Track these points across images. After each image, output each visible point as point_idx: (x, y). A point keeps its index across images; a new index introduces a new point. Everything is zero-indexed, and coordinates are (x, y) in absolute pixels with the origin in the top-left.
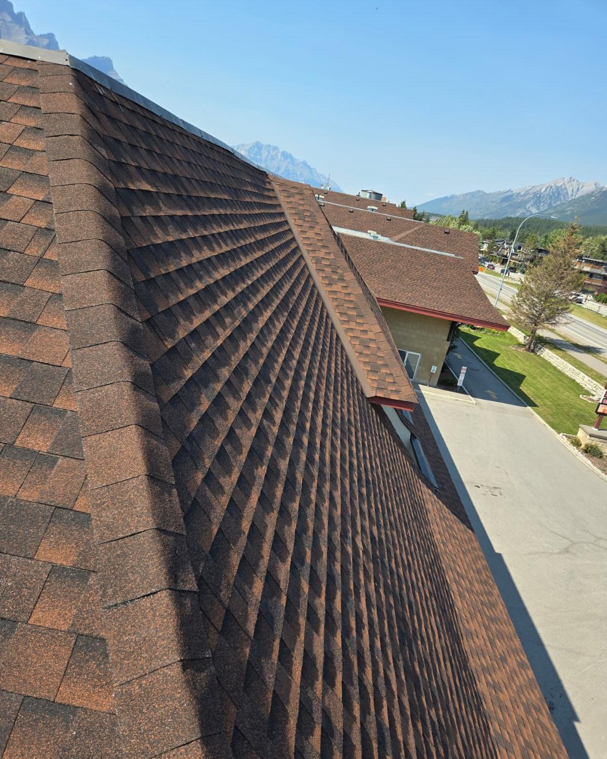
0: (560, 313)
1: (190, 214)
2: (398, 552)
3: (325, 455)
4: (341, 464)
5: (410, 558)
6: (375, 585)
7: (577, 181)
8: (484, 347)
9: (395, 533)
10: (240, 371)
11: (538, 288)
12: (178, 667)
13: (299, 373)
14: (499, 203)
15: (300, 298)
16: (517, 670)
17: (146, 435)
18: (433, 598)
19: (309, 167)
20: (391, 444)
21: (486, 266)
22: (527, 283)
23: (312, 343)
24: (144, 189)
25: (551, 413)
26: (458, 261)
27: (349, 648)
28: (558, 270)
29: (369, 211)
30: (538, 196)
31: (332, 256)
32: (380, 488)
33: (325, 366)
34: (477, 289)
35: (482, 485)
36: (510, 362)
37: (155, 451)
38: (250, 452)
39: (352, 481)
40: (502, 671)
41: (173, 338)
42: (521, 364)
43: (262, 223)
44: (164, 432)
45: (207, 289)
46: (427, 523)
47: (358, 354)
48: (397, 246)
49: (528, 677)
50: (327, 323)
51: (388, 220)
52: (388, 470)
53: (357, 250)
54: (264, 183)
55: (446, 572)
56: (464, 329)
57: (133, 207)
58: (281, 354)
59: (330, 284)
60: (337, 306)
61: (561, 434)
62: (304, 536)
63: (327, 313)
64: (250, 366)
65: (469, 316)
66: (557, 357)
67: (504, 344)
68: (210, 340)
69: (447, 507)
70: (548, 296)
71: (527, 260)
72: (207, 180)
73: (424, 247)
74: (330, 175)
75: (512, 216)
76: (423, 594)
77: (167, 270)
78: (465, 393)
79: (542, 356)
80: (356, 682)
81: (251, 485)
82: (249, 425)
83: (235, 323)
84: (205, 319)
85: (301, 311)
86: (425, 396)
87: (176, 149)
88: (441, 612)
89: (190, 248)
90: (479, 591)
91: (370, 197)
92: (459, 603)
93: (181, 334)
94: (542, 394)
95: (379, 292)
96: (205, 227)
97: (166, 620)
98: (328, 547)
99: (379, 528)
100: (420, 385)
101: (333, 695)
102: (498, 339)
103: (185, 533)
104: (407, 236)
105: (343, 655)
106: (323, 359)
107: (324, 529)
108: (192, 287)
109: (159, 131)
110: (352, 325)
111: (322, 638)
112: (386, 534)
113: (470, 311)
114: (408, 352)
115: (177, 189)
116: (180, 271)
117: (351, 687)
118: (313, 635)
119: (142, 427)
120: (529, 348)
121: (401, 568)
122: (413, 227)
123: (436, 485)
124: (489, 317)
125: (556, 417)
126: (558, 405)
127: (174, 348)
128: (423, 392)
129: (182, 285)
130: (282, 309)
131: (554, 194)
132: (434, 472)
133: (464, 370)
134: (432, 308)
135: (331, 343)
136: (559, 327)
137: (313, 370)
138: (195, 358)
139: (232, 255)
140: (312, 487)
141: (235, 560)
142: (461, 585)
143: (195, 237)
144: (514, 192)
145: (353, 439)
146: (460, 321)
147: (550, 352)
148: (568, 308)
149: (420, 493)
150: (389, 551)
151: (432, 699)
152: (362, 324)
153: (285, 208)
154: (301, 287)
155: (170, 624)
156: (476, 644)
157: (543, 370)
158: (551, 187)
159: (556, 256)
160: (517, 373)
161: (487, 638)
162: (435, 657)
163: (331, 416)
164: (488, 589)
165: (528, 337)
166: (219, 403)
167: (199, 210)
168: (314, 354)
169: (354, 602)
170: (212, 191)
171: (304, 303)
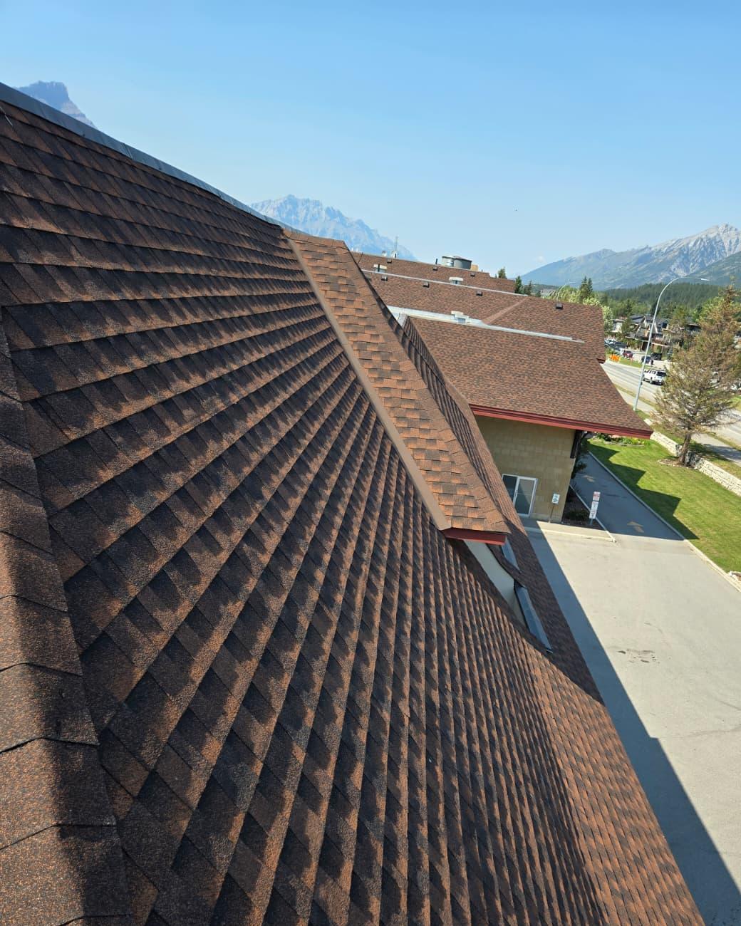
0: (721, 410)
1: (128, 268)
2: (474, 725)
3: (354, 596)
4: (382, 610)
5: (495, 733)
6: (427, 762)
7: (736, 230)
8: (623, 463)
9: (471, 702)
10: (207, 479)
11: (689, 378)
12: (53, 834)
13: (317, 491)
14: (635, 265)
15: (328, 394)
16: (659, 874)
17: (16, 546)
18: (530, 785)
19: (367, 229)
20: (477, 591)
21: (621, 353)
22: (674, 372)
23: (345, 454)
24: (40, 228)
25: (716, 545)
26: (577, 346)
27: (371, 833)
28: (714, 351)
29: (452, 284)
30: (685, 252)
31: (381, 340)
32: (450, 644)
33: (367, 485)
34: (605, 384)
35: (628, 650)
36: (659, 481)
37: (33, 567)
38: (214, 582)
39: (400, 633)
40: (636, 876)
41: (82, 427)
42: (673, 483)
43: (266, 292)
44: (52, 545)
45: (152, 369)
46: (532, 693)
47: (424, 472)
48: (492, 331)
49: (674, 882)
50: (375, 431)
51: (478, 295)
52: (468, 624)
53: (438, 340)
54: (276, 240)
55: (557, 754)
56: (595, 441)
57: (18, 251)
58: (286, 464)
59: (381, 378)
60: (392, 408)
61: (730, 573)
62: (305, 692)
63: (377, 418)
64: (226, 474)
65: (597, 421)
66: (721, 470)
67: (651, 458)
68: (152, 435)
69: (564, 674)
70: (704, 388)
71: (676, 341)
72: (165, 227)
73: (529, 330)
74: (397, 238)
75: (653, 282)
76: (513, 778)
77: (77, 338)
78: (602, 529)
79: (700, 470)
80: (378, 873)
81: (212, 624)
82: (215, 548)
83: (202, 417)
84: (144, 407)
85: (328, 411)
86: (546, 536)
87: (109, 182)
88: (542, 802)
89: (125, 314)
90: (607, 778)
91: (453, 264)
92: (574, 793)
93: (97, 423)
94: (703, 522)
95: (472, 396)
96: (157, 289)
97: (37, 777)
98: (347, 710)
99: (442, 692)
100: (539, 523)
101: (335, 887)
102: (641, 451)
103: (80, 673)
104: (505, 315)
105: (359, 839)
106: (363, 477)
107: (342, 687)
108: (123, 364)
109: (78, 155)
110: (414, 433)
111: (323, 817)
112: (455, 702)
113: (598, 415)
114: (519, 478)
115: (106, 234)
116: (102, 342)
117: (368, 879)
118: (306, 814)
119: (11, 535)
120: (684, 461)
121: (478, 744)
122: (513, 304)
123: (548, 645)
124: (624, 421)
125: (722, 550)
126: (725, 534)
127: (82, 441)
128: (543, 531)
129: (104, 360)
130: (292, 407)
131: (706, 249)
132: (546, 629)
133: (597, 496)
134: (547, 414)
135: (381, 457)
136: (721, 429)
137: (343, 489)
138: (121, 456)
139: (206, 329)
140: (326, 634)
141: (173, 713)
142: (579, 770)
143: (135, 300)
144: (653, 249)
145: (409, 581)
146: (586, 430)
147: (711, 464)
148: (731, 402)
149: (524, 656)
150: (457, 722)
151: (513, 905)
152: (427, 431)
153: (311, 276)
154: (330, 382)
155: (43, 781)
156: (599, 843)
157: (704, 489)
158: (702, 240)
159: (710, 332)
160: (669, 496)
161: (615, 836)
162: (525, 855)
163: (372, 549)
164: (621, 775)
165: (681, 447)
166: (162, 517)
167: (147, 264)
168: (347, 469)
169: (386, 779)
170: (174, 243)
171: (335, 402)
